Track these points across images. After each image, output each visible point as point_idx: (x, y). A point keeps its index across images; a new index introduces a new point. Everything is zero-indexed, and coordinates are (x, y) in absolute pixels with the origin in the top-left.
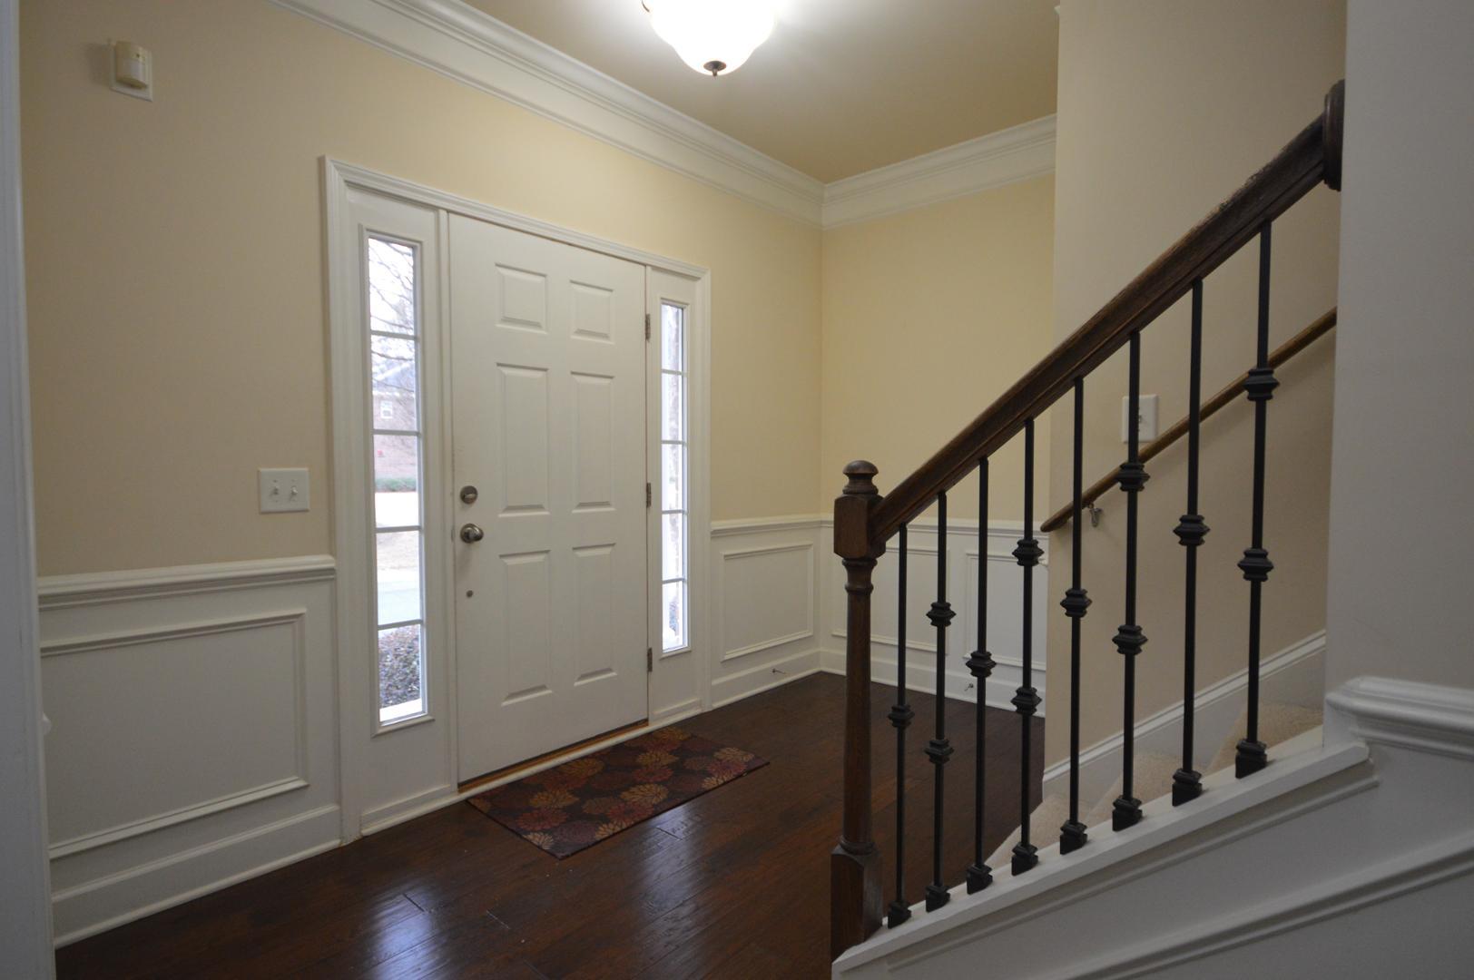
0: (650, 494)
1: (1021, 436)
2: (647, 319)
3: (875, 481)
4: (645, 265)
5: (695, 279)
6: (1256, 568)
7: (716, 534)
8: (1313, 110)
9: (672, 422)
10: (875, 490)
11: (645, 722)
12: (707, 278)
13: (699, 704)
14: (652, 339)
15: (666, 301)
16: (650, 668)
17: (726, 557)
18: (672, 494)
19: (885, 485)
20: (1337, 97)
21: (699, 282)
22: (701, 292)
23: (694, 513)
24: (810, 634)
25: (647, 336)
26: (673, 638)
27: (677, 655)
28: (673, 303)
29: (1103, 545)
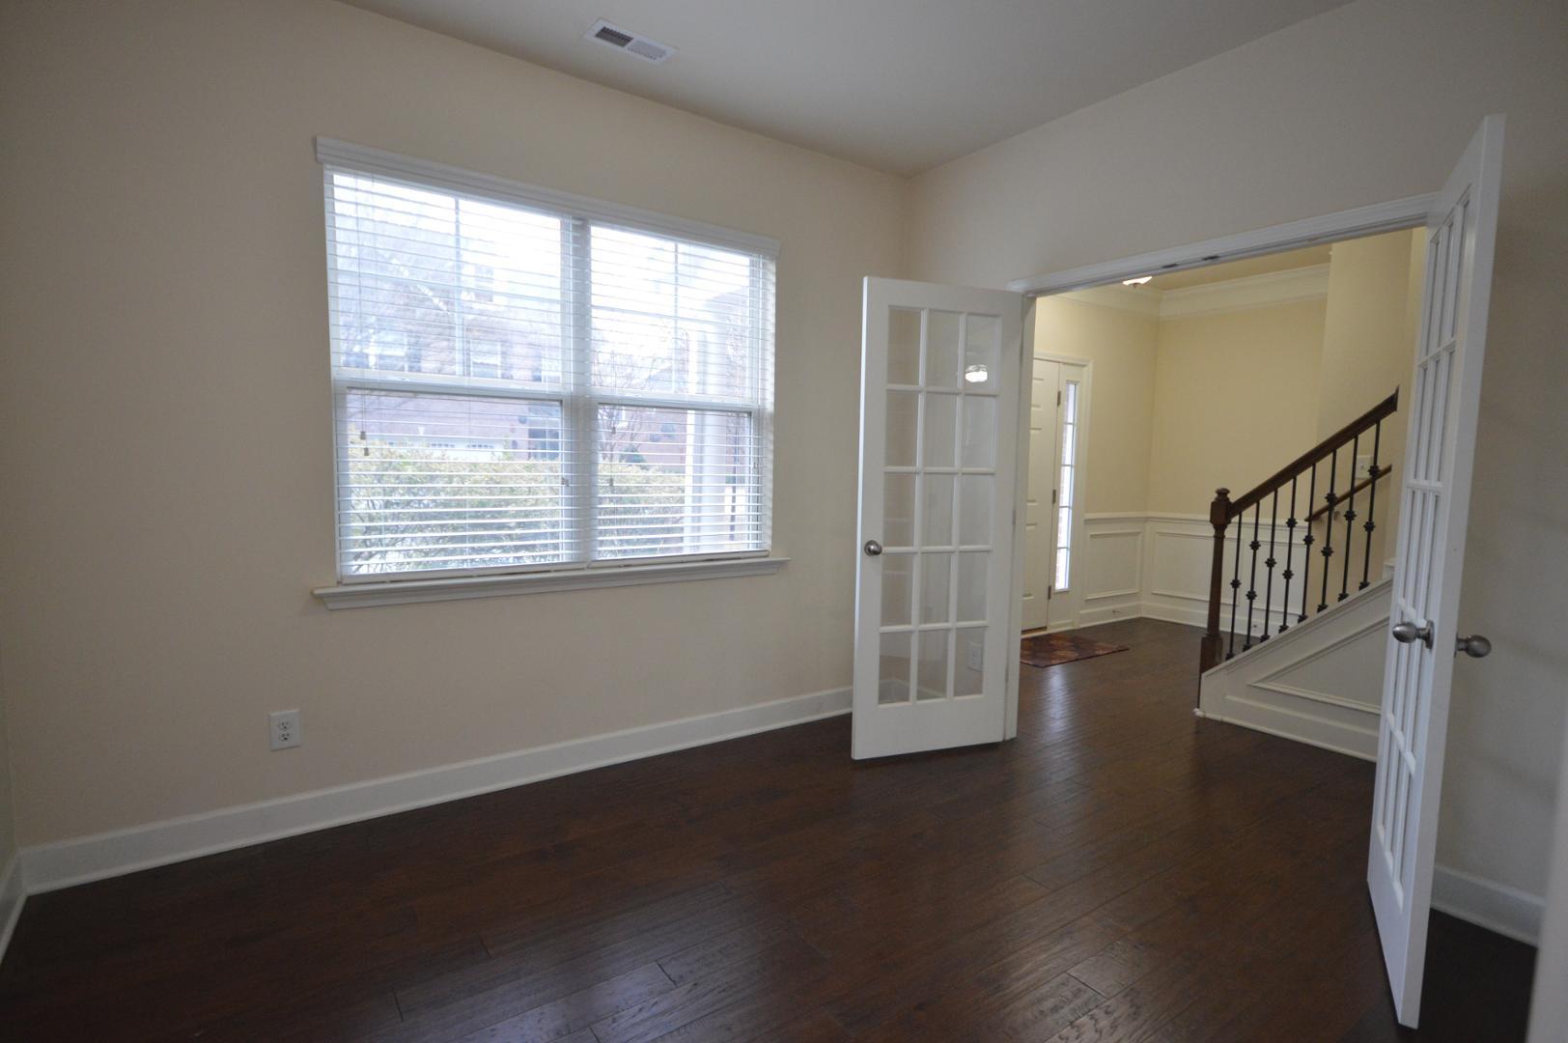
0: (1055, 496)
1: (1291, 482)
2: (1059, 394)
3: (1229, 496)
4: (1059, 362)
5: (1084, 366)
6: (1369, 527)
7: (1088, 522)
8: (1391, 392)
9: (1068, 455)
10: (1228, 499)
11: (1044, 628)
12: (1091, 365)
13: (1072, 624)
14: (1061, 406)
15: (1068, 382)
16: (1049, 597)
17: (1092, 536)
18: (1066, 497)
19: (1233, 498)
20: (1397, 391)
21: (1086, 368)
22: (1088, 372)
23: (1076, 509)
24: (1137, 591)
25: (1059, 403)
26: (1061, 583)
27: (1062, 592)
28: (1072, 382)
29: (1339, 528)
